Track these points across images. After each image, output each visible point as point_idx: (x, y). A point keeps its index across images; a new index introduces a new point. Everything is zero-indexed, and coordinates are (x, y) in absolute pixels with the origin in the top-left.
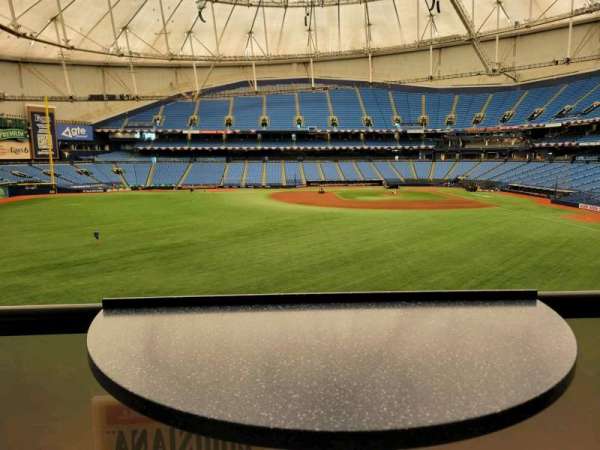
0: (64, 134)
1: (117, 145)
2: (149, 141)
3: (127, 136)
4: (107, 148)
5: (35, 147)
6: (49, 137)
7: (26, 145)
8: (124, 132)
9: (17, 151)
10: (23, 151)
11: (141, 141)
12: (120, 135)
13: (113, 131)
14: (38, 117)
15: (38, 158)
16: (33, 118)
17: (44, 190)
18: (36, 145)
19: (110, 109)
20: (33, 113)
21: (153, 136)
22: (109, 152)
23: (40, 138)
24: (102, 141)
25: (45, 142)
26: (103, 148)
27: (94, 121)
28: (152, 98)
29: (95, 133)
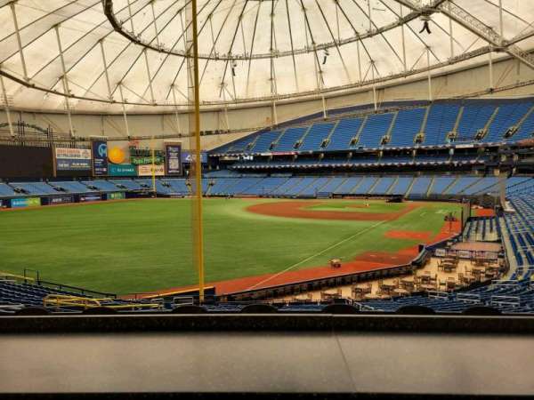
0: (187, 159)
1: (225, 165)
2: (249, 161)
3: (232, 159)
4: (218, 168)
5: (167, 168)
6: (177, 161)
7: (162, 167)
8: (230, 156)
9: (156, 170)
10: (159, 170)
11: (242, 162)
12: (227, 158)
13: (223, 155)
14: (170, 148)
15: (168, 176)
16: (167, 149)
17: (150, 195)
18: (168, 166)
19: (221, 140)
20: (168, 146)
21: (252, 158)
22: (220, 170)
23: (171, 161)
24: (214, 162)
25: (174, 164)
26: (214, 167)
27: (208, 149)
28: (253, 129)
29: (209, 157)
